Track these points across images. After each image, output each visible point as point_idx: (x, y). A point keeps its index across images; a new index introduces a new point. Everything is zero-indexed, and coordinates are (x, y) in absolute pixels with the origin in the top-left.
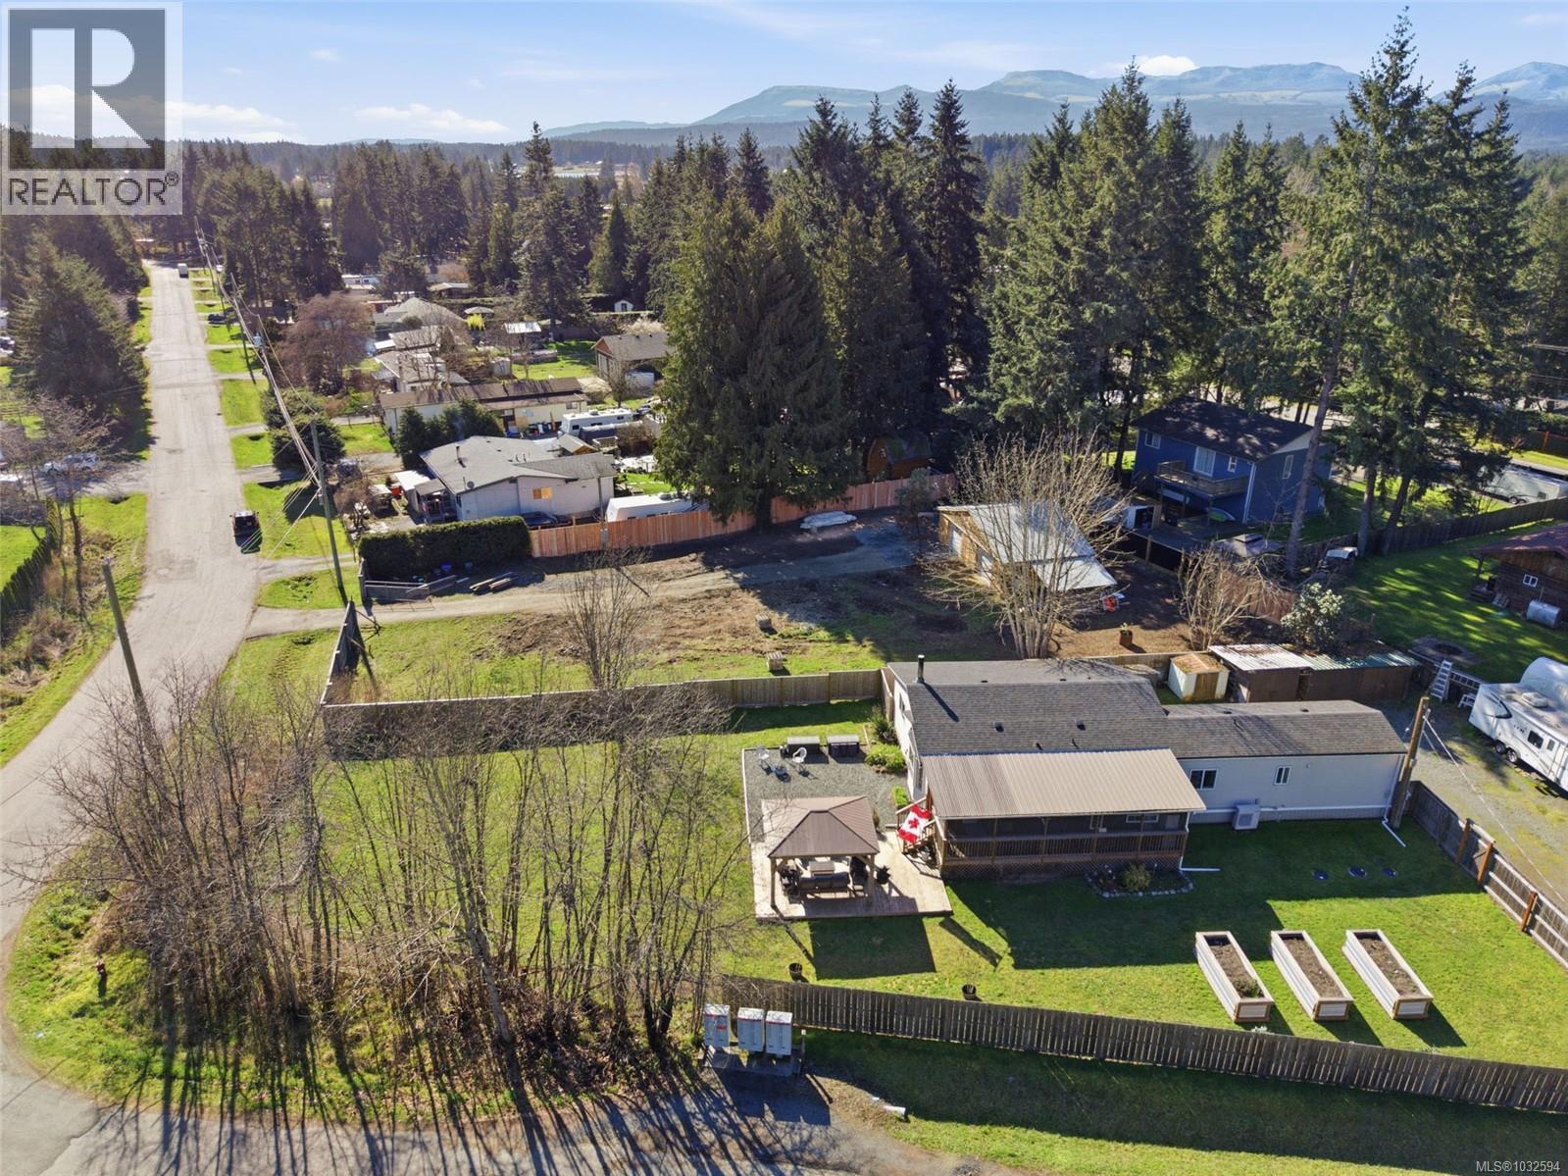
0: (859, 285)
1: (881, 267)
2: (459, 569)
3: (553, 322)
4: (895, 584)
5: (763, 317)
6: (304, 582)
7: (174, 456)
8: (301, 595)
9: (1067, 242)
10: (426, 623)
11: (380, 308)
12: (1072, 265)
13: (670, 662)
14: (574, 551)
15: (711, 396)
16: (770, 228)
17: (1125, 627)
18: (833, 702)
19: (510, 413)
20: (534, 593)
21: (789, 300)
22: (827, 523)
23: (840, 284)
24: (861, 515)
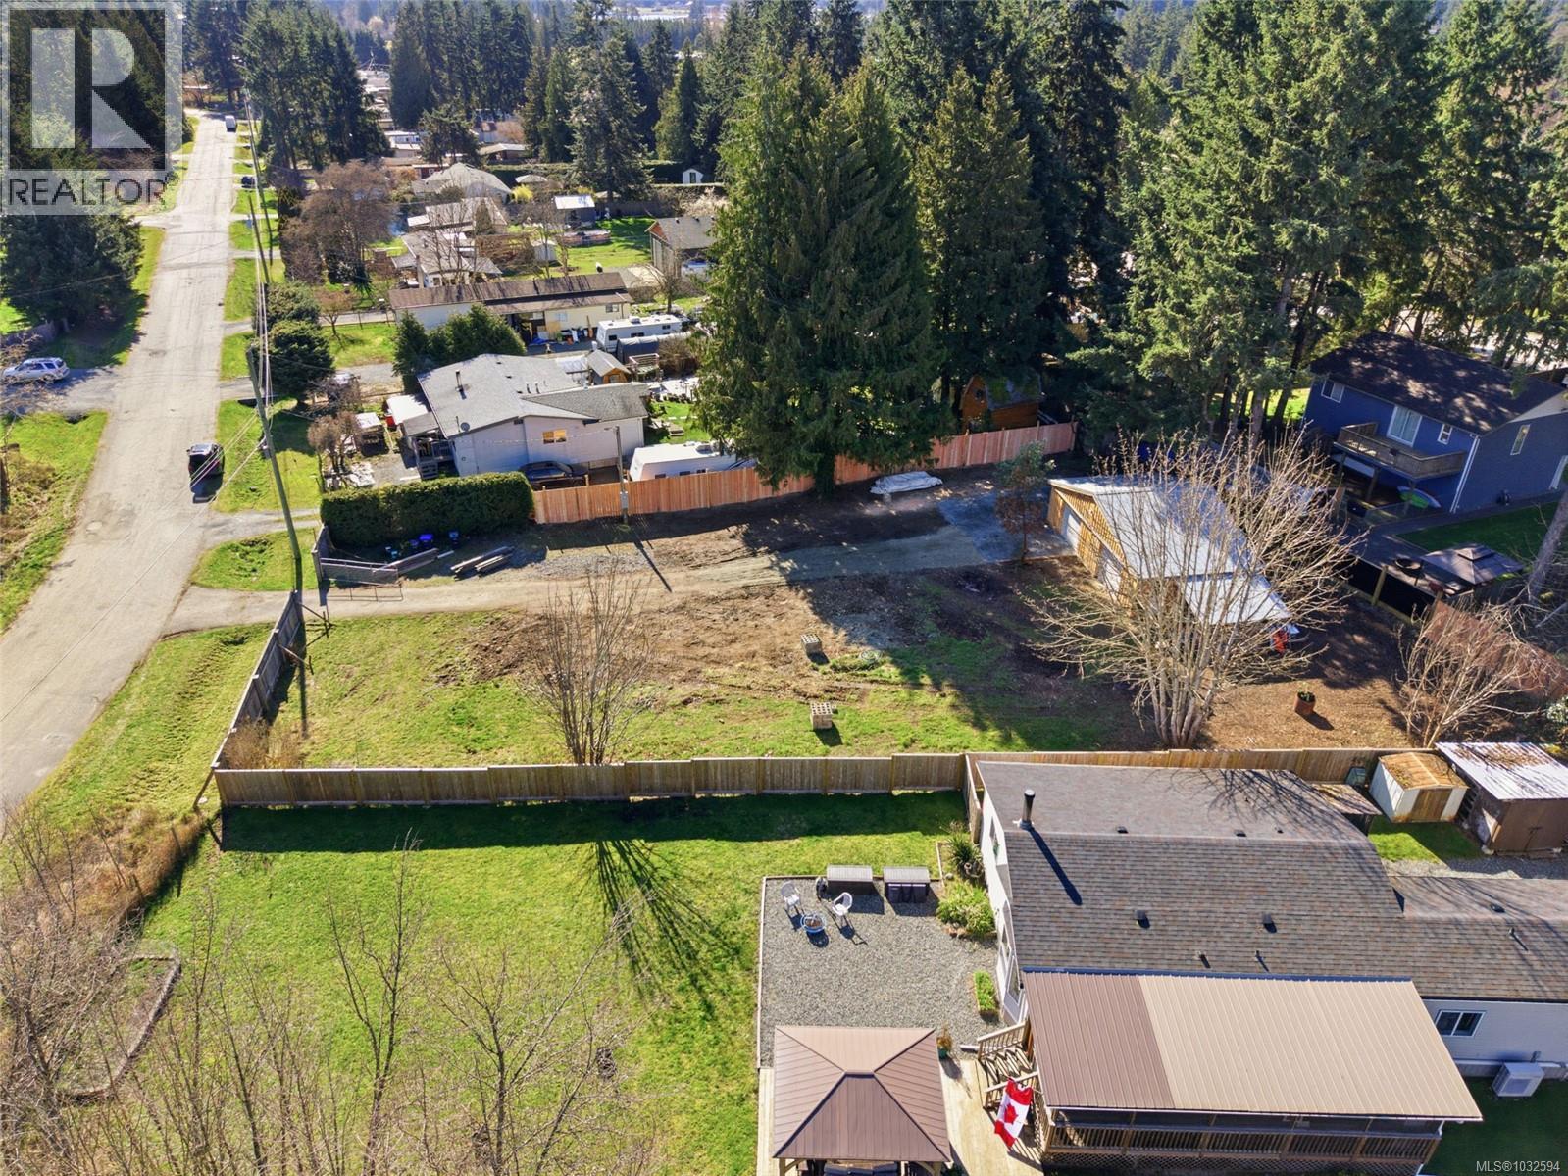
0: (963, 176)
1: (994, 153)
2: (441, 540)
3: (610, 195)
4: (988, 590)
5: (833, 225)
6: (257, 548)
7: (154, 359)
8: (249, 566)
9: (1261, 129)
10: (387, 620)
11: (425, 173)
12: (1265, 165)
13: (686, 703)
14: (588, 516)
15: (762, 329)
16: (850, 101)
17: (1305, 686)
18: (896, 792)
19: (540, 317)
20: (529, 578)
21: (869, 202)
22: (905, 487)
23: (939, 174)
24: (949, 477)
